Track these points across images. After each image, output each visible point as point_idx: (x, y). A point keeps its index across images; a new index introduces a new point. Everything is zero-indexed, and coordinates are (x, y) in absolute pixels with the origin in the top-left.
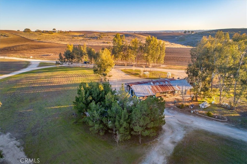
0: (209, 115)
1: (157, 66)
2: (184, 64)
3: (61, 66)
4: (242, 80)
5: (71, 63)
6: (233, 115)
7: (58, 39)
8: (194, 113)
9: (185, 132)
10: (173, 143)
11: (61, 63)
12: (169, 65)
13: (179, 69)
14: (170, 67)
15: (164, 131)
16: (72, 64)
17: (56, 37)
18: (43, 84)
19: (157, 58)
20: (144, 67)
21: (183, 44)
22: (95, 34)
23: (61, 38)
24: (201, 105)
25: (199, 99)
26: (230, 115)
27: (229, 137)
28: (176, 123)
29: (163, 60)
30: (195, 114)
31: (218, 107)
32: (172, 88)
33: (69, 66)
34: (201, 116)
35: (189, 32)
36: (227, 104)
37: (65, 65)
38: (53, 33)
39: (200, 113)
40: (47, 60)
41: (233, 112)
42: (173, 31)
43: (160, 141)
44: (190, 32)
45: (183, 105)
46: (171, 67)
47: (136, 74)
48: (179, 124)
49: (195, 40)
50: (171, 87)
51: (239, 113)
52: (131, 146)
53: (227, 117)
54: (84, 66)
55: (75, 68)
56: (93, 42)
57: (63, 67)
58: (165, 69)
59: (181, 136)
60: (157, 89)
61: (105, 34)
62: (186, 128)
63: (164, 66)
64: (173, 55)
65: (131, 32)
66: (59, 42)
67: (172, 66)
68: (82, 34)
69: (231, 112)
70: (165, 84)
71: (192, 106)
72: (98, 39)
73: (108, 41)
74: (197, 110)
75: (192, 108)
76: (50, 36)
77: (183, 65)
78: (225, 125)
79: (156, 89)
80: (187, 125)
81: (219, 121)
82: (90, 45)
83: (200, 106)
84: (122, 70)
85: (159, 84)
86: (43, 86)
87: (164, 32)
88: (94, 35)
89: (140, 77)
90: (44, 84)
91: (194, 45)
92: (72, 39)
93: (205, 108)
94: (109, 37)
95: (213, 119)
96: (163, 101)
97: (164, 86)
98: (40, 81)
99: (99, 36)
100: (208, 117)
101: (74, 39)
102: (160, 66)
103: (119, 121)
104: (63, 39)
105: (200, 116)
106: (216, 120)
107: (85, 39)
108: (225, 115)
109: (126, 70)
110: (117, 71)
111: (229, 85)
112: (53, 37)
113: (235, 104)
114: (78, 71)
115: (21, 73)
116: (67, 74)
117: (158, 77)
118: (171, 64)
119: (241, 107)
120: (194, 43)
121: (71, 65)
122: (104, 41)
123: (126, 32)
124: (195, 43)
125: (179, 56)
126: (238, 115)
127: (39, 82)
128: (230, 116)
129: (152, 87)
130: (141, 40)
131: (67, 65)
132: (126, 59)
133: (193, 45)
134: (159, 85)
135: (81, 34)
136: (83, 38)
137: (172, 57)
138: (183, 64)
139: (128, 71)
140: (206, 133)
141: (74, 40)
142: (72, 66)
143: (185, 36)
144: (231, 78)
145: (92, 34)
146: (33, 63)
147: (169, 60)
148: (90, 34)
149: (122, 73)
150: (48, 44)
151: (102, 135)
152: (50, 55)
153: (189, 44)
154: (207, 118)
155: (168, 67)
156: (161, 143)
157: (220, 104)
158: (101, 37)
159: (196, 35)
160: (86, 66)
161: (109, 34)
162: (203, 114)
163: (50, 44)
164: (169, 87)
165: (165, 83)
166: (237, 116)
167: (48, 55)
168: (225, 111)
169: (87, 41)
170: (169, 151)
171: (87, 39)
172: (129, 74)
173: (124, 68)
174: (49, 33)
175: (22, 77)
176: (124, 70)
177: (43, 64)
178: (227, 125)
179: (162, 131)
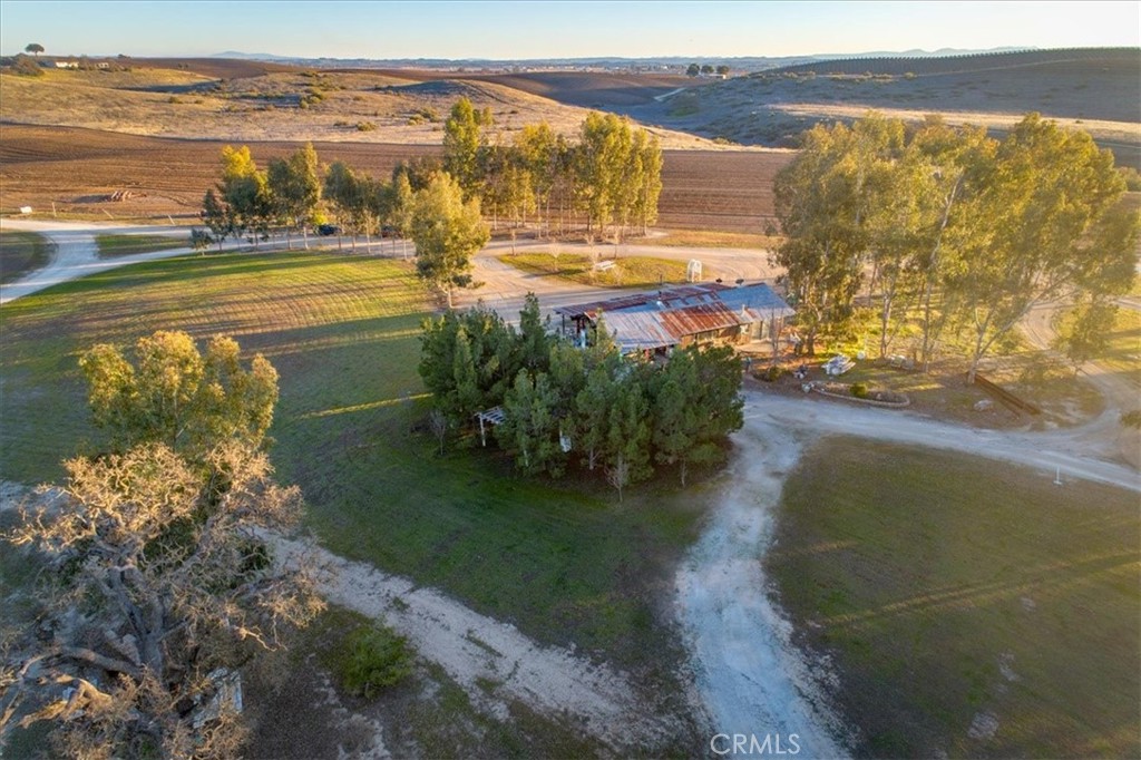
0: (856, 391)
1: (634, 235)
2: (730, 224)
3: (216, 248)
4: (947, 279)
5: (260, 236)
6: (922, 388)
7: (93, 108)
8: (811, 391)
9: (799, 446)
10: (777, 474)
11: (213, 237)
12: (678, 232)
13: (718, 245)
14: (684, 239)
15: (741, 449)
16: (265, 238)
17: (80, 98)
18: (200, 334)
19: (633, 203)
20: (591, 242)
21: (692, 126)
22: (277, 77)
23: (109, 101)
24: (827, 367)
25: (818, 350)
26: (916, 388)
27: (919, 446)
28: (767, 423)
29: (656, 212)
30: (814, 394)
31: (879, 367)
32: (728, 317)
33: (252, 249)
34: (834, 399)
35: (707, 69)
36: (902, 357)
37: (235, 246)
38: (43, 69)
39: (832, 391)
40: (122, 225)
41: (922, 378)
42: (633, 63)
43: (737, 476)
44: (712, 71)
45: (774, 370)
46: (686, 236)
47: (564, 274)
48: (778, 426)
49: (739, 111)
50: (725, 313)
51: (938, 380)
52: (659, 496)
53: (910, 394)
54: (324, 248)
55: (290, 256)
56: (286, 121)
57: (225, 255)
58: (667, 245)
59: (791, 457)
60: (682, 321)
61: (326, 79)
62: (799, 434)
63: (658, 234)
64: (673, 185)
65: (437, 66)
66: (108, 125)
67: (689, 232)
68: (200, 78)
69: (916, 378)
70: (702, 304)
71: (802, 370)
72: (302, 107)
73: (364, 120)
74: (819, 382)
75: (802, 376)
76: (45, 92)
77: (730, 228)
78: (906, 416)
79: (677, 322)
80: (798, 426)
81: (887, 407)
82: (279, 139)
83: (824, 370)
84: (500, 259)
85: (684, 306)
87: (596, 65)
88: (274, 85)
89: (587, 282)
90: (204, 332)
91: (739, 132)
92: (168, 106)
93: (840, 375)
94: (357, 99)
95: (870, 404)
96: (732, 358)
97: (700, 311)
98: (173, 319)
99: (307, 91)
100: (854, 399)
101: (178, 105)
102: (644, 234)
103: (621, 426)
104: (119, 106)
105: (833, 397)
106: (880, 406)
107: (237, 105)
108: (901, 390)
109: (516, 258)
110: (483, 261)
111: (908, 294)
112: (64, 99)
113: (926, 353)
114: (312, 268)
115: (39, 288)
116: (272, 282)
117: (655, 279)
118: (682, 225)
119: (942, 363)
120: (740, 123)
121: (261, 244)
122: (342, 119)
123: (412, 63)
124: (742, 126)
125: (703, 189)
126: (936, 386)
128: (916, 391)
129: (665, 317)
130: (513, 112)
131: (241, 246)
132: (500, 210)
133: (735, 133)
134: (684, 309)
135: (194, 77)
136: (224, 102)
137: (676, 195)
138: (725, 224)
139: (526, 259)
140: (859, 442)
141: (180, 113)
142: (267, 248)
143: (694, 90)
144: (915, 272)
145: (263, 78)
146: (62, 241)
147: (669, 207)
148: (249, 80)
149: (504, 270)
150: (51, 133)
151: (559, 475)
152: (120, 199)
153: (719, 128)
154: (854, 402)
155: (675, 241)
156: (740, 480)
157: (882, 358)
158: (319, 96)
159: (743, 89)
160: (336, 246)
161: (347, 80)
162: (840, 392)
163: (61, 134)
164: (718, 313)
165: (702, 299)
166: (934, 389)
167: (107, 198)
168: (898, 379)
169: (256, 120)
170: (770, 495)
171: (245, 104)
172: (536, 272)
173: (509, 250)
174: (21, 73)
175: (62, 308)
176: (507, 258)
177: (119, 243)
178: (911, 415)
179: (735, 450)
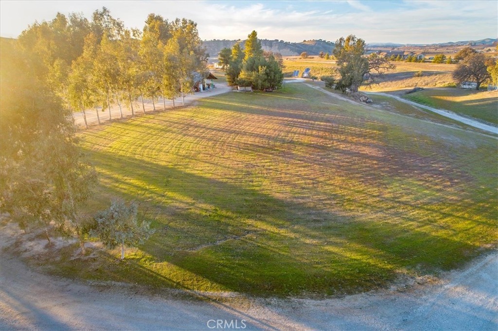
18: (306, 123)
86: (305, 119)
90: (303, 123)
98: (312, 135)
127: (314, 132)
